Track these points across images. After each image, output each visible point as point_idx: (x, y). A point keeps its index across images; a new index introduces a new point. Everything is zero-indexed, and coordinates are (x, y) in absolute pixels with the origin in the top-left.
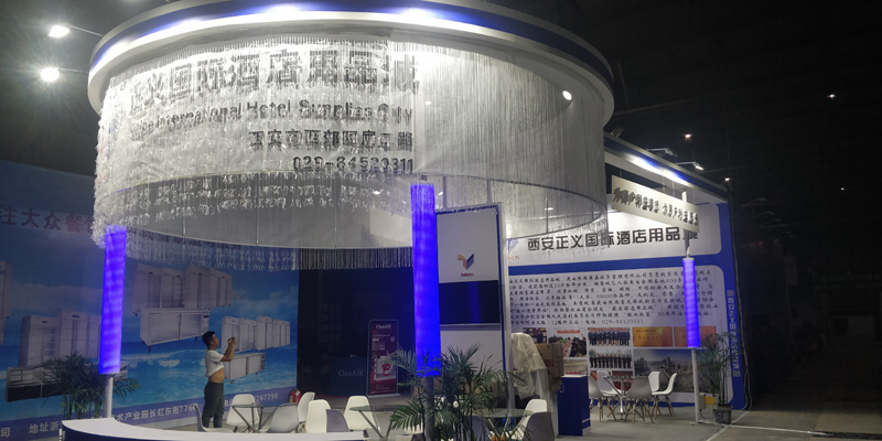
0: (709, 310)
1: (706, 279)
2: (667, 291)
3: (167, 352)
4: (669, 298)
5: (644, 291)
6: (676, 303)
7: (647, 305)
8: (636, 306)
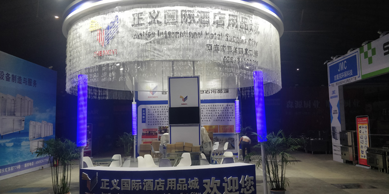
0: (231, 119)
1: (231, 108)
2: (217, 112)
3: (8, 139)
4: (218, 114)
5: (208, 112)
6: (220, 116)
7: (209, 117)
8: (205, 117)
